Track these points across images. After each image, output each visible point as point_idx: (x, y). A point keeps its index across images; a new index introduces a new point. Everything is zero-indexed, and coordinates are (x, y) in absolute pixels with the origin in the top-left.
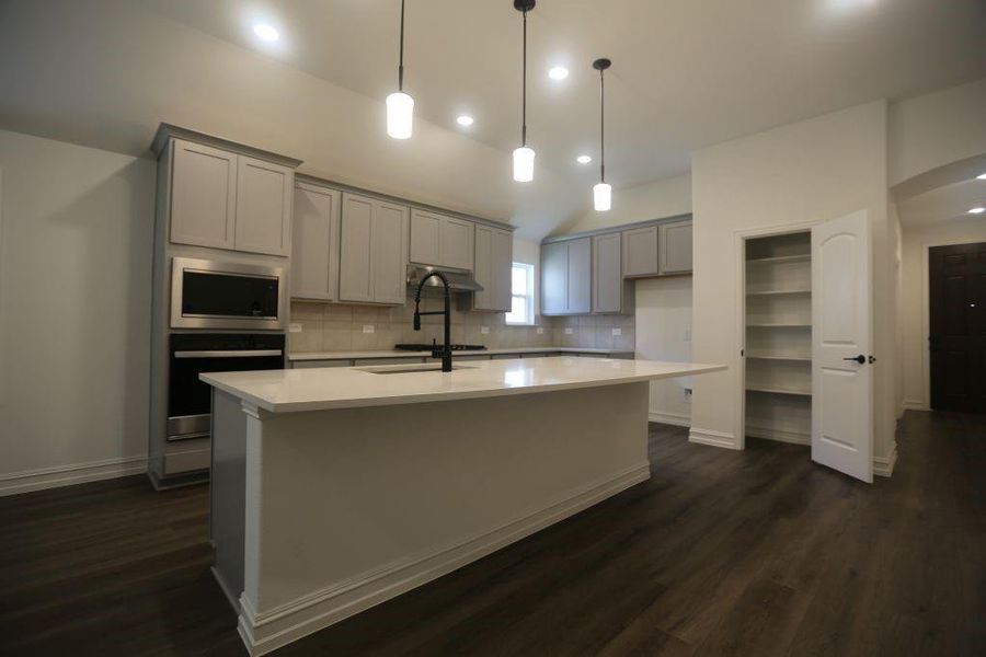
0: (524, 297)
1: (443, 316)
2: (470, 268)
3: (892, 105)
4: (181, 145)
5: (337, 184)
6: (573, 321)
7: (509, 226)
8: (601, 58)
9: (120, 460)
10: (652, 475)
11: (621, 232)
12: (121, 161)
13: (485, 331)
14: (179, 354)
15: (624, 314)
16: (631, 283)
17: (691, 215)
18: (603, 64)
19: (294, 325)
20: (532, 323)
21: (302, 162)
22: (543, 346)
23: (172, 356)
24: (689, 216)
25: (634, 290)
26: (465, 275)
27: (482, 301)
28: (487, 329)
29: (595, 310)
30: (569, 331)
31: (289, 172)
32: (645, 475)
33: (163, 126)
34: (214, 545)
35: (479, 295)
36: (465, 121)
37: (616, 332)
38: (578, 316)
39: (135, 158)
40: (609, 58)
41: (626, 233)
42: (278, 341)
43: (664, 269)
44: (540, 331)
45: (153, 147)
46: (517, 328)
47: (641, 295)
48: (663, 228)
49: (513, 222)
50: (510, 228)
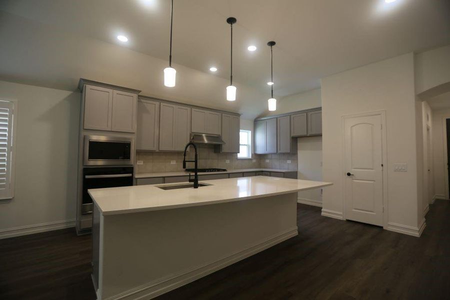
0: (246, 145)
1: (194, 163)
2: (220, 134)
3: (417, 54)
4: (89, 87)
5: (158, 99)
6: (270, 157)
7: (238, 114)
8: (270, 41)
9: (65, 221)
10: (299, 233)
11: (290, 116)
12: (66, 93)
13: (228, 161)
14: (87, 177)
15: (292, 153)
16: (295, 140)
17: (321, 108)
18: (272, 44)
19: (140, 161)
20: (250, 157)
21: (141, 91)
22: (256, 168)
23: (84, 178)
24: (320, 109)
25: (297, 143)
26: (217, 137)
27: (225, 149)
28: (229, 161)
29: (279, 152)
30: (267, 161)
31: (135, 96)
32: (296, 233)
33: (81, 79)
34: (93, 265)
35: (223, 146)
36: (213, 69)
37: (289, 162)
38: (272, 154)
39: (71, 92)
40: (274, 41)
41: (292, 116)
42: (130, 170)
43: (310, 133)
44: (254, 161)
45: (79, 88)
46: (243, 160)
47: (300, 144)
48: (309, 114)
49: (240, 112)
50: (238, 115)
